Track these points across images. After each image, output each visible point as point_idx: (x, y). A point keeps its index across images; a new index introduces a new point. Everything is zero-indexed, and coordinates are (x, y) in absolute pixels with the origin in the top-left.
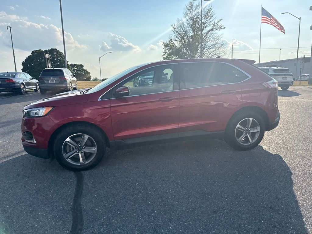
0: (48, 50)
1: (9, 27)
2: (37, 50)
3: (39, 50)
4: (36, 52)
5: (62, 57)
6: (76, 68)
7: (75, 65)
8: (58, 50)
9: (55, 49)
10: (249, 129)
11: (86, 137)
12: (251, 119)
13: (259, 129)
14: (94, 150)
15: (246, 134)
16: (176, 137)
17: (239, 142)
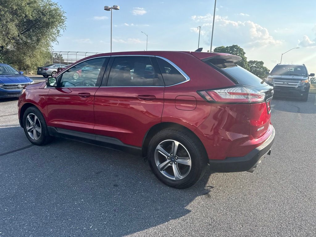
0: (230, 47)
1: (199, 28)
2: (219, 47)
3: (221, 47)
4: (219, 49)
5: (241, 54)
6: (255, 65)
7: (255, 62)
8: (239, 47)
9: (237, 46)
10: (176, 157)
11: (36, 117)
12: (177, 143)
13: (189, 162)
14: (40, 130)
15: (171, 163)
16: (93, 138)
17: (159, 170)
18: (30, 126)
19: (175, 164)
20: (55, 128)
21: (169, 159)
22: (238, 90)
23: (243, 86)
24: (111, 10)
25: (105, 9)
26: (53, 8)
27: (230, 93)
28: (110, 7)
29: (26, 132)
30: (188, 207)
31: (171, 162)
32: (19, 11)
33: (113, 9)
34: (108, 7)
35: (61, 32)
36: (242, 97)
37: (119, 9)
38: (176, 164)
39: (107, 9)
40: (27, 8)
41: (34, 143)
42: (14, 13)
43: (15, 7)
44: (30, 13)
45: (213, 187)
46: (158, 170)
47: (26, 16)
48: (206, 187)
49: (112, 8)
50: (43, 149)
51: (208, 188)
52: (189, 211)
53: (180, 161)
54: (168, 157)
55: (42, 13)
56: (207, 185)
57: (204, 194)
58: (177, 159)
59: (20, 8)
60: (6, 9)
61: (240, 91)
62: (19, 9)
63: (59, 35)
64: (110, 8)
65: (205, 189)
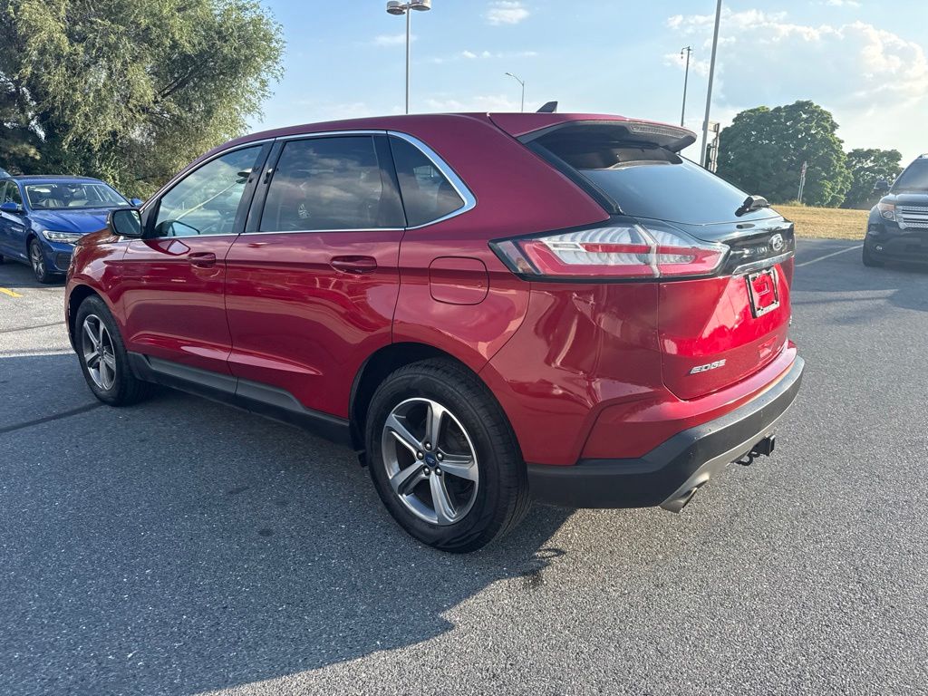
0: (786, 107)
1: (685, 51)
2: (751, 111)
3: (758, 109)
4: (749, 117)
5: (825, 129)
6: (871, 165)
7: (869, 153)
8: (816, 107)
9: (809, 104)
10: (439, 452)
11: (102, 327)
12: (438, 409)
13: (472, 471)
14: (112, 362)
15: (427, 470)
16: (231, 390)
17: (396, 490)
18: (93, 351)
19: (436, 473)
20: (145, 356)
21: (420, 459)
22: (621, 236)
23: (637, 222)
24: (405, 11)
25: (388, 11)
26: (248, 16)
27: (590, 248)
28: (403, 3)
29: (84, 365)
30: (450, 615)
31: (426, 467)
32: (155, 32)
33: (411, 10)
34: (397, 2)
35: (272, 82)
36: (632, 260)
37: (429, 9)
38: (440, 475)
39: (395, 10)
40: (178, 21)
41: (103, 401)
42: (143, 37)
43: (144, 22)
44: (185, 36)
45: (564, 553)
46: (392, 490)
47: (175, 45)
48: (540, 551)
49: (408, 7)
50: (121, 414)
51: (548, 554)
52: (448, 626)
53: (447, 465)
54: (419, 451)
55: (219, 33)
56: (549, 544)
57: (524, 574)
58: (441, 460)
59: (160, 22)
60: (122, 28)
61: (626, 240)
62: (154, 25)
63: (266, 93)
64: (403, 7)
65: (535, 557)
